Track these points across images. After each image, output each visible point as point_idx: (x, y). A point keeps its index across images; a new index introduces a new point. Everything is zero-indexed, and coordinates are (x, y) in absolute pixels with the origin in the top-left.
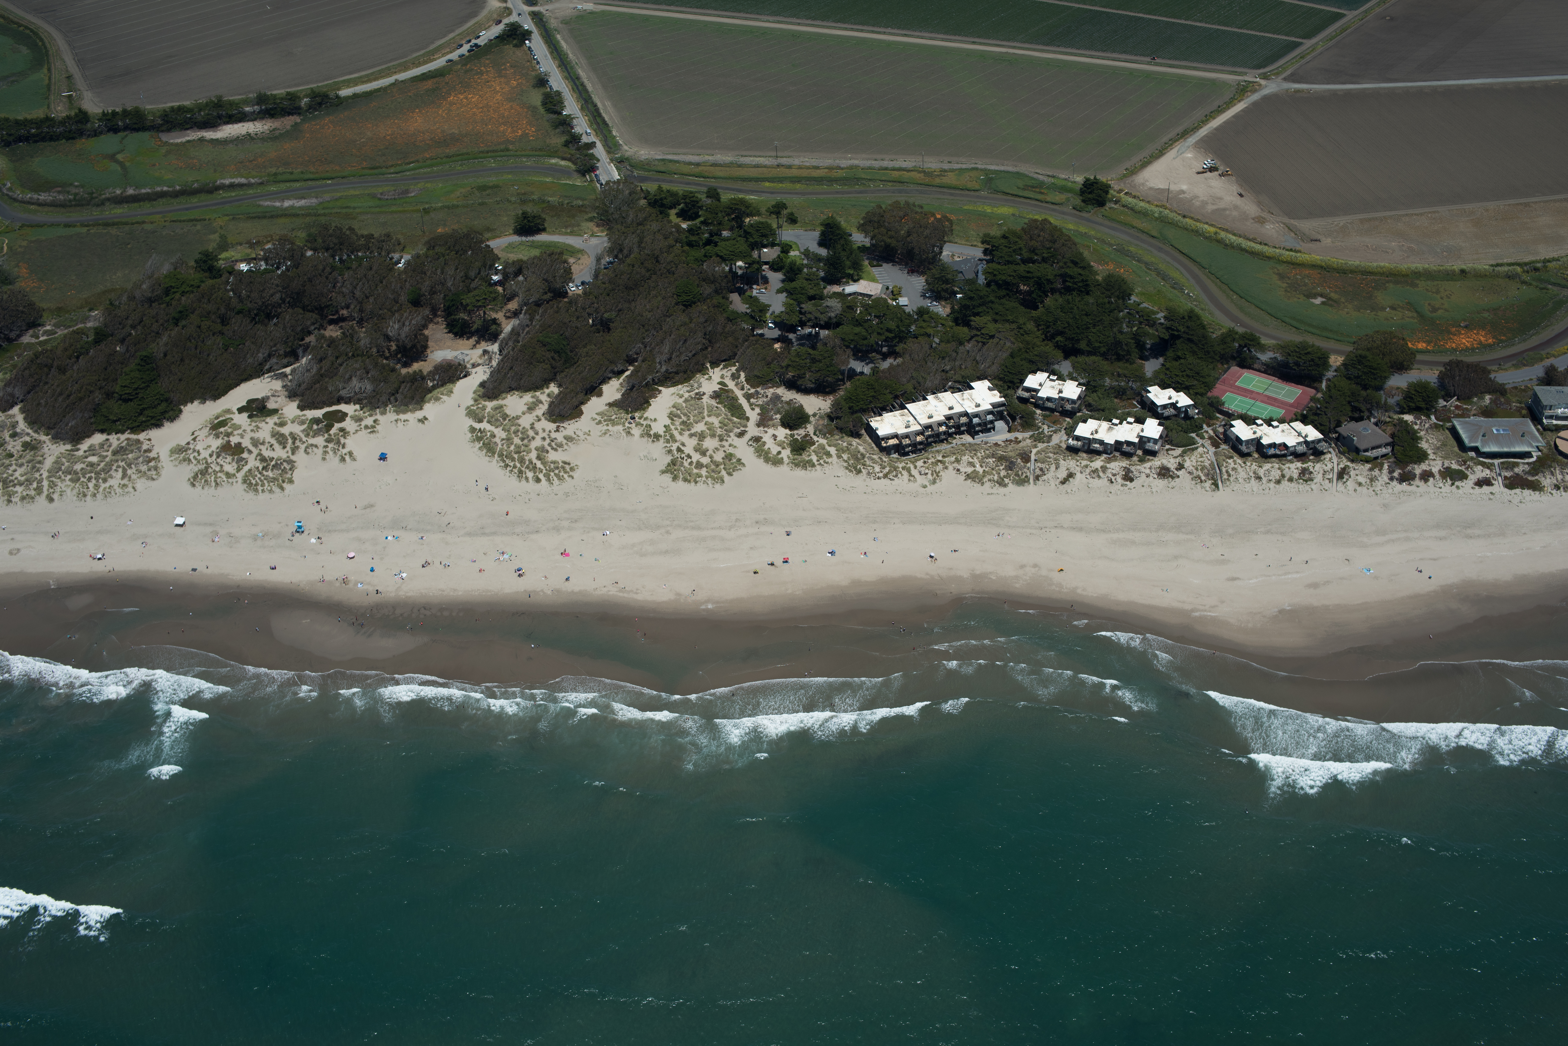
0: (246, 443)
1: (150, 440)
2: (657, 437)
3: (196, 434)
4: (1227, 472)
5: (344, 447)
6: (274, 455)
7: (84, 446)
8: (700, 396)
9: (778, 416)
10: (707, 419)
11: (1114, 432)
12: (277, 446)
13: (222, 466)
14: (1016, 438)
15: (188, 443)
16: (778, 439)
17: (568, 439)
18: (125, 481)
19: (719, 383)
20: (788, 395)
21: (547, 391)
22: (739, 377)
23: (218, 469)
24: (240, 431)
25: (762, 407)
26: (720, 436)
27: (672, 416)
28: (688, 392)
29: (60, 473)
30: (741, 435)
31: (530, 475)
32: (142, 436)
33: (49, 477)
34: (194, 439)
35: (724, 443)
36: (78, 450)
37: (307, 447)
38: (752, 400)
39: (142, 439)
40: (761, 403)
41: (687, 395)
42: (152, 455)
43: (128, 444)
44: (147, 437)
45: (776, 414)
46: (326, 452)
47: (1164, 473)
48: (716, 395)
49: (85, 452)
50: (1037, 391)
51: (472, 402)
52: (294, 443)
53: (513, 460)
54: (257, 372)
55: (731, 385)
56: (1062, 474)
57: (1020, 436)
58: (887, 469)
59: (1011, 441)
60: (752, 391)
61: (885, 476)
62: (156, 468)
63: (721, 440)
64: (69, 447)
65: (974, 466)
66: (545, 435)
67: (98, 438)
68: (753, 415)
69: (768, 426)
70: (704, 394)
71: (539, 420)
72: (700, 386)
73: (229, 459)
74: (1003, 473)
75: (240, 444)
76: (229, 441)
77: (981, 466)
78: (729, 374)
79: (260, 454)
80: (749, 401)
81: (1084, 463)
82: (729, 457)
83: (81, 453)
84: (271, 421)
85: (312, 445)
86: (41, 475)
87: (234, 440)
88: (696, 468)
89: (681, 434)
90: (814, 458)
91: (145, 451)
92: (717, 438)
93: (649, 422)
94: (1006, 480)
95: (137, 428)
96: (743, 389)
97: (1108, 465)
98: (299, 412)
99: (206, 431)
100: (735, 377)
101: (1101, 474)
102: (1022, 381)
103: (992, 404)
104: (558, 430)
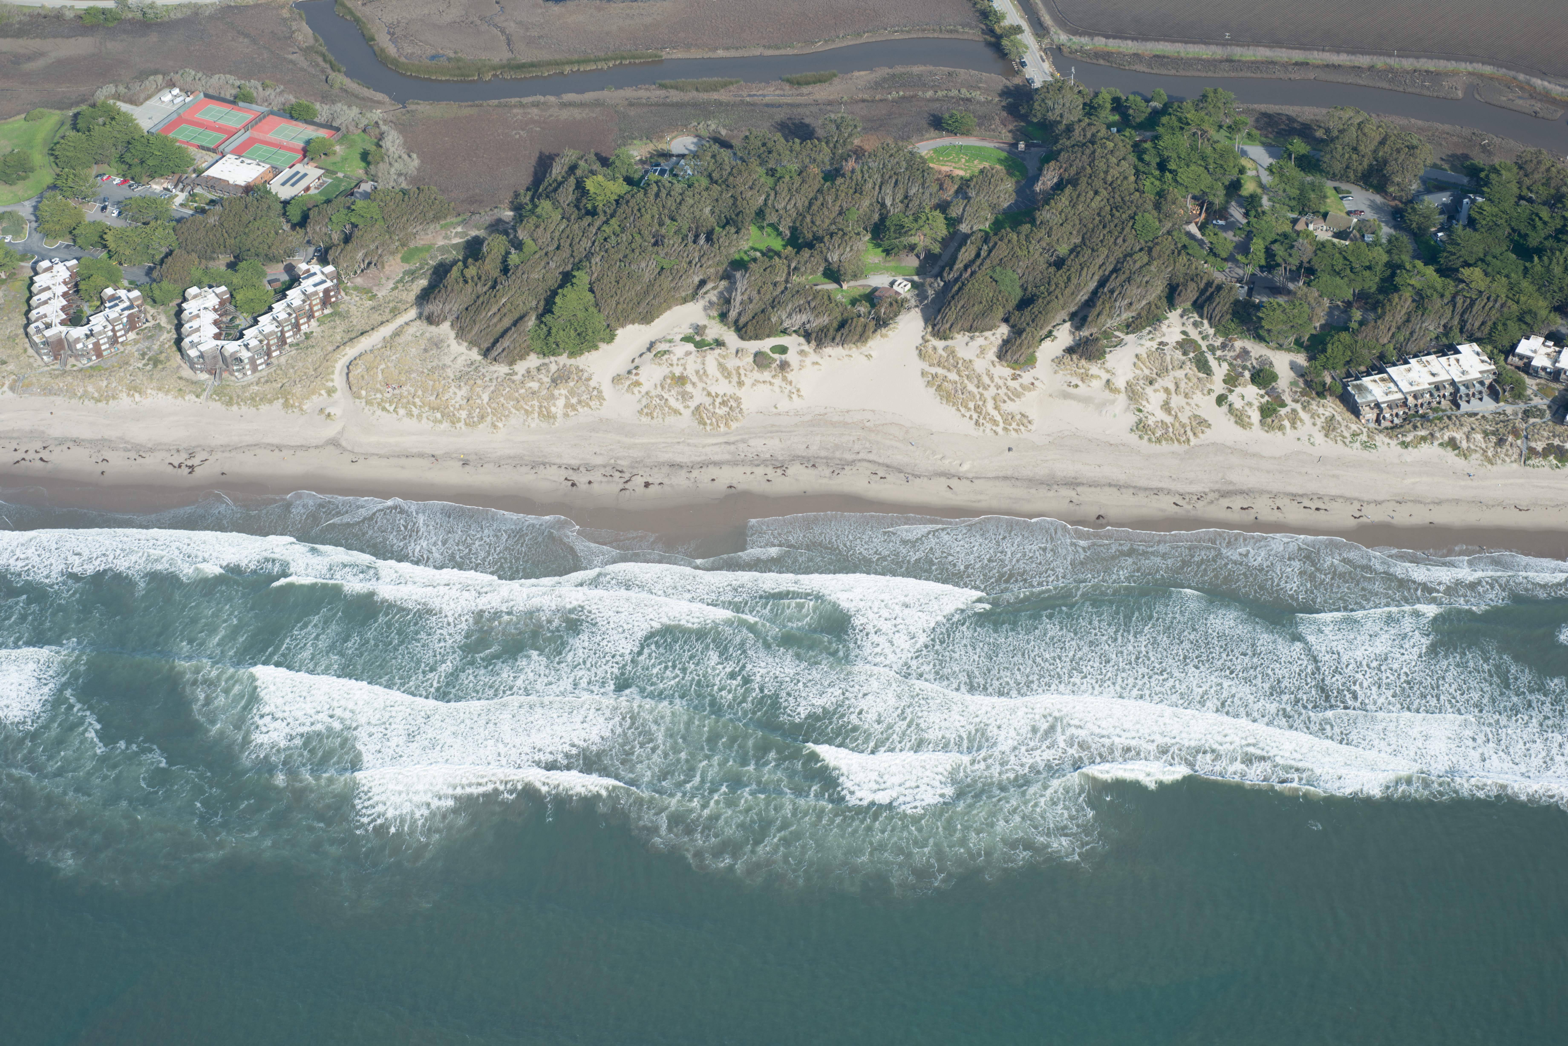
0: (690, 375)
1: (588, 365)
2: (1118, 391)
3: (636, 362)
5: (789, 383)
6: (720, 390)
7: (521, 368)
8: (1162, 346)
9: (1248, 373)
10: (1171, 373)
12: (722, 381)
13: (667, 400)
14: (1505, 411)
15: (630, 373)
16: (1247, 399)
17: (1026, 388)
19: (1180, 332)
20: (1257, 350)
21: (997, 332)
22: (1202, 326)
24: (682, 362)
25: (1229, 363)
26: (1186, 393)
27: (1134, 369)
28: (1150, 341)
30: (1206, 393)
31: (988, 426)
32: (580, 361)
34: (636, 369)
35: (1190, 401)
36: (515, 372)
37: (753, 383)
38: (1218, 354)
39: (580, 364)
40: (1227, 357)
42: (592, 384)
43: (567, 369)
44: (584, 362)
45: (1245, 371)
46: (773, 390)
48: (1179, 346)
49: (523, 376)
50: (1530, 359)
51: (921, 341)
52: (739, 378)
54: (692, 296)
55: (1194, 334)
57: (1509, 408)
59: (1498, 414)
60: (1218, 342)
62: (599, 398)
63: (1187, 398)
64: (504, 368)
65: (1459, 442)
66: (1001, 383)
67: (532, 361)
69: (1236, 384)
70: (1167, 344)
71: (993, 364)
72: (1161, 334)
73: (674, 392)
74: (1492, 451)
75: (684, 375)
76: (673, 372)
77: (1467, 442)
78: (1191, 321)
79: (705, 389)
80: (1215, 355)
82: (1195, 417)
83: (518, 377)
84: (717, 353)
85: (758, 381)
87: (677, 370)
89: (1143, 389)
90: (1285, 422)
91: (586, 379)
92: (1183, 395)
93: (1109, 374)
94: (1495, 460)
95: (575, 353)
96: (1207, 339)
98: (741, 343)
99: (647, 360)
100: (1198, 325)
102: (1514, 346)
103: (1481, 372)
104: (1015, 378)
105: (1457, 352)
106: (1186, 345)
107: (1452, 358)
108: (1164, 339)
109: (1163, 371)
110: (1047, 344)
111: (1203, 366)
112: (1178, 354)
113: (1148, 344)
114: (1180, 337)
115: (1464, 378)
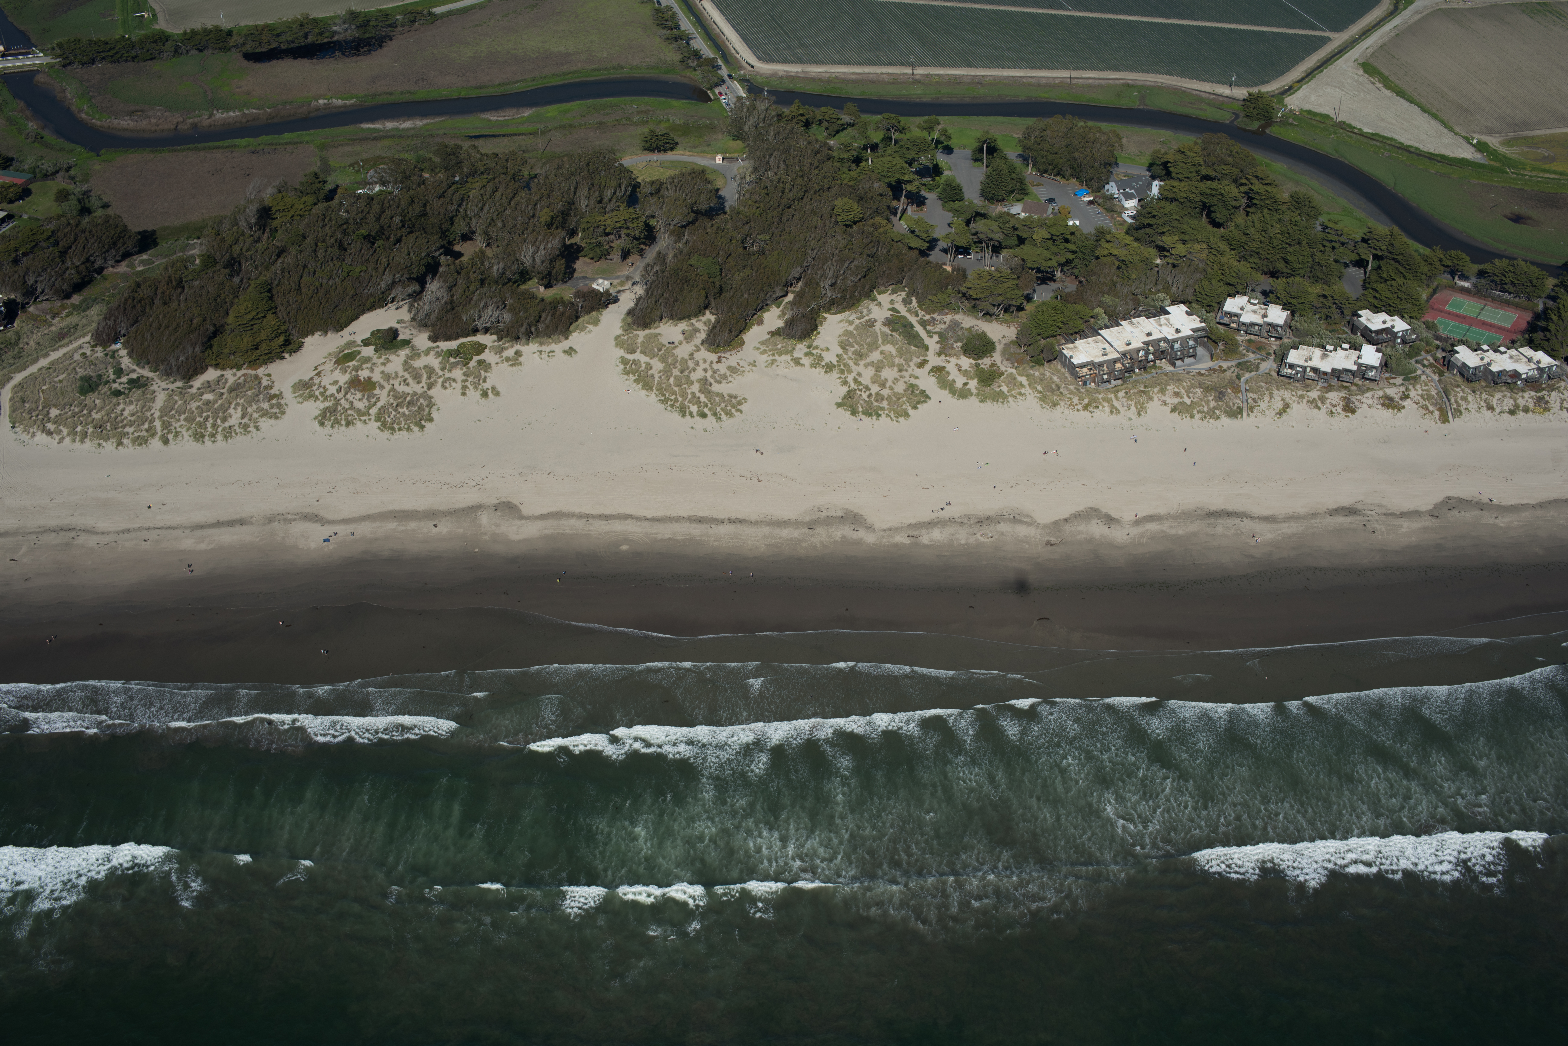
0: (376, 377)
1: (269, 375)
2: (829, 368)
3: (320, 368)
4: (1456, 402)
5: (485, 381)
6: (407, 390)
7: (198, 382)
8: (871, 323)
9: (959, 344)
10: (883, 348)
11: (1329, 359)
12: (410, 381)
13: (352, 403)
14: (1220, 367)
15: (312, 379)
16: (963, 369)
17: (733, 370)
18: (246, 420)
19: (889, 309)
20: (968, 321)
21: (704, 319)
22: (910, 303)
23: (347, 406)
24: (369, 365)
25: (940, 334)
26: (898, 365)
27: (844, 345)
28: (858, 318)
29: (173, 412)
30: (921, 365)
31: (694, 409)
32: (261, 371)
33: (161, 417)
34: (318, 374)
35: (904, 373)
36: (191, 387)
37: (443, 382)
38: (928, 327)
39: (260, 375)
40: (937, 330)
41: (857, 322)
42: (273, 392)
43: (245, 381)
44: (267, 372)
45: (956, 342)
46: (465, 387)
47: (1389, 403)
48: (888, 322)
49: (199, 389)
50: (1238, 316)
51: (620, 332)
52: (429, 378)
53: (675, 393)
54: (380, 301)
55: (903, 311)
56: (1279, 405)
57: (1225, 365)
58: (1086, 401)
59: (1215, 370)
60: (927, 317)
61: (1085, 408)
62: (279, 406)
63: (900, 371)
64: (179, 384)
65: (1182, 398)
66: (707, 366)
67: (211, 374)
68: (933, 343)
69: (950, 355)
70: (875, 321)
71: (698, 350)
72: (870, 312)
73: (359, 395)
74: (1213, 404)
75: (369, 378)
76: (358, 376)
77: (1189, 398)
78: (900, 299)
79: (393, 389)
80: (925, 328)
81: (1300, 393)
82: (912, 387)
83: (194, 390)
84: (404, 353)
85: (449, 379)
86: (152, 415)
87: (364, 374)
88: (877, 401)
89: (856, 364)
90: (1004, 388)
91: (266, 388)
92: (896, 369)
93: (819, 351)
94: (1217, 412)
95: (255, 363)
96: (917, 315)
97: (1327, 395)
98: (431, 344)
99: (329, 366)
100: (906, 302)
101: (1320, 404)
104: (720, 361)
105: (1168, 313)
106: (895, 321)
107: (1163, 318)
108: (872, 316)
109: (873, 346)
110: (754, 328)
111: (914, 339)
112: (888, 330)
114: (889, 314)
115: (1177, 336)
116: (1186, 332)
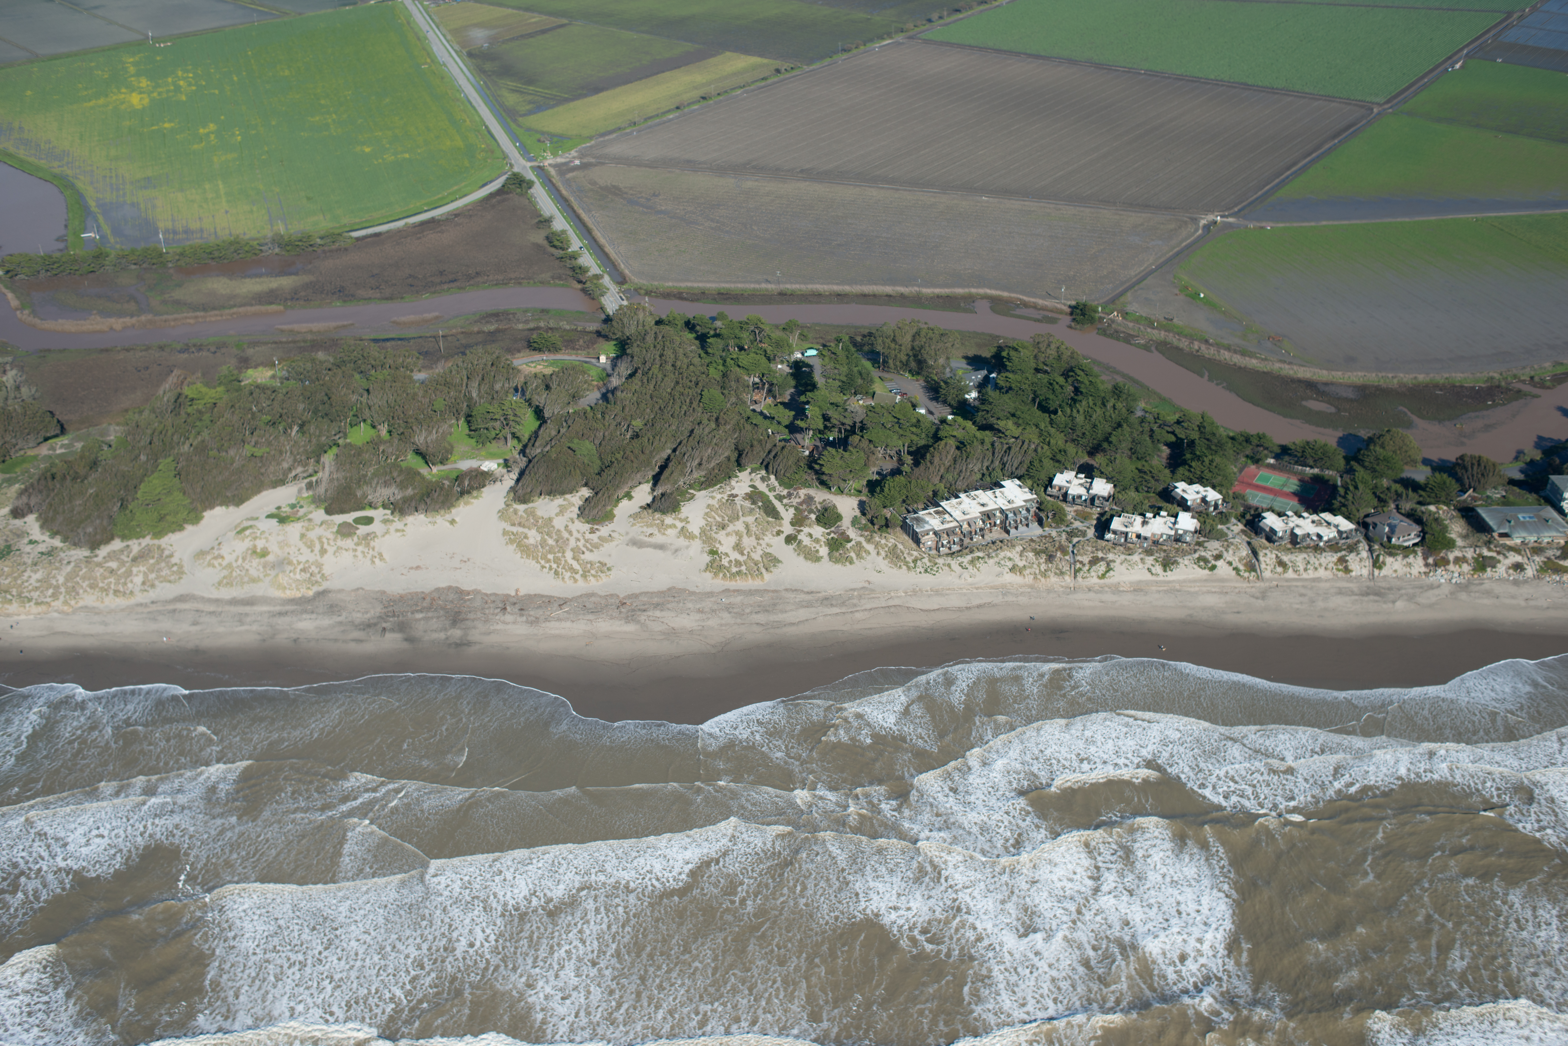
0: (272, 546)
1: (171, 544)
2: (693, 537)
3: (220, 538)
4: (1265, 562)
5: (373, 549)
6: (302, 558)
7: (103, 551)
8: (732, 497)
9: (813, 516)
10: (743, 519)
11: (1149, 525)
12: (304, 549)
13: (247, 570)
14: (1050, 534)
15: (212, 549)
16: (815, 537)
17: (604, 539)
18: (146, 586)
19: (749, 486)
20: (820, 495)
21: (579, 494)
22: (769, 480)
23: (243, 573)
24: (266, 536)
25: (795, 508)
26: (756, 535)
27: (707, 517)
28: (721, 494)
29: (78, 579)
30: (776, 534)
31: (567, 575)
32: (164, 541)
33: (66, 583)
34: (218, 544)
35: (761, 542)
36: (96, 556)
37: (335, 550)
38: (785, 501)
39: (163, 544)
40: (794, 503)
42: (174, 560)
43: (149, 549)
44: (169, 542)
45: (810, 514)
46: (355, 555)
47: (1203, 563)
48: (749, 497)
49: (104, 558)
50: (1066, 489)
51: (502, 506)
52: (322, 546)
53: (548, 561)
54: (280, 481)
56: (1104, 567)
57: (1053, 532)
58: (928, 565)
59: (1044, 536)
61: (927, 571)
62: (178, 573)
63: (758, 539)
64: (87, 553)
65: (1014, 560)
66: (580, 536)
67: (117, 544)
68: (787, 515)
69: (803, 525)
70: (737, 496)
71: (572, 522)
72: (731, 488)
73: (255, 563)
74: (1043, 566)
75: (266, 548)
76: (255, 545)
77: (1021, 560)
78: (759, 476)
79: (287, 558)
80: (782, 502)
81: (1123, 556)
82: (766, 555)
83: (99, 559)
84: (301, 526)
85: (340, 548)
86: (57, 581)
87: (260, 544)
88: (735, 566)
89: (716, 534)
90: (852, 555)
91: (167, 556)
92: (754, 537)
93: (683, 523)
94: (1048, 572)
95: (158, 535)
96: (775, 491)
97: (1147, 558)
98: (326, 517)
99: (231, 535)
100: (765, 479)
102: (1051, 480)
103: (1025, 501)
104: (592, 531)
105: (1002, 486)
106: (754, 496)
107: (998, 491)
108: (734, 492)
109: (734, 518)
110: (625, 503)
111: (771, 511)
112: (747, 504)
113: (719, 496)
114: (749, 490)
115: (1010, 506)
116: (1019, 502)
